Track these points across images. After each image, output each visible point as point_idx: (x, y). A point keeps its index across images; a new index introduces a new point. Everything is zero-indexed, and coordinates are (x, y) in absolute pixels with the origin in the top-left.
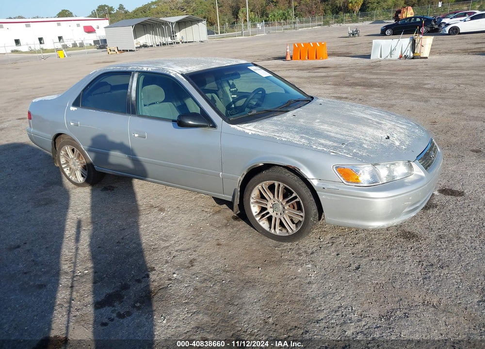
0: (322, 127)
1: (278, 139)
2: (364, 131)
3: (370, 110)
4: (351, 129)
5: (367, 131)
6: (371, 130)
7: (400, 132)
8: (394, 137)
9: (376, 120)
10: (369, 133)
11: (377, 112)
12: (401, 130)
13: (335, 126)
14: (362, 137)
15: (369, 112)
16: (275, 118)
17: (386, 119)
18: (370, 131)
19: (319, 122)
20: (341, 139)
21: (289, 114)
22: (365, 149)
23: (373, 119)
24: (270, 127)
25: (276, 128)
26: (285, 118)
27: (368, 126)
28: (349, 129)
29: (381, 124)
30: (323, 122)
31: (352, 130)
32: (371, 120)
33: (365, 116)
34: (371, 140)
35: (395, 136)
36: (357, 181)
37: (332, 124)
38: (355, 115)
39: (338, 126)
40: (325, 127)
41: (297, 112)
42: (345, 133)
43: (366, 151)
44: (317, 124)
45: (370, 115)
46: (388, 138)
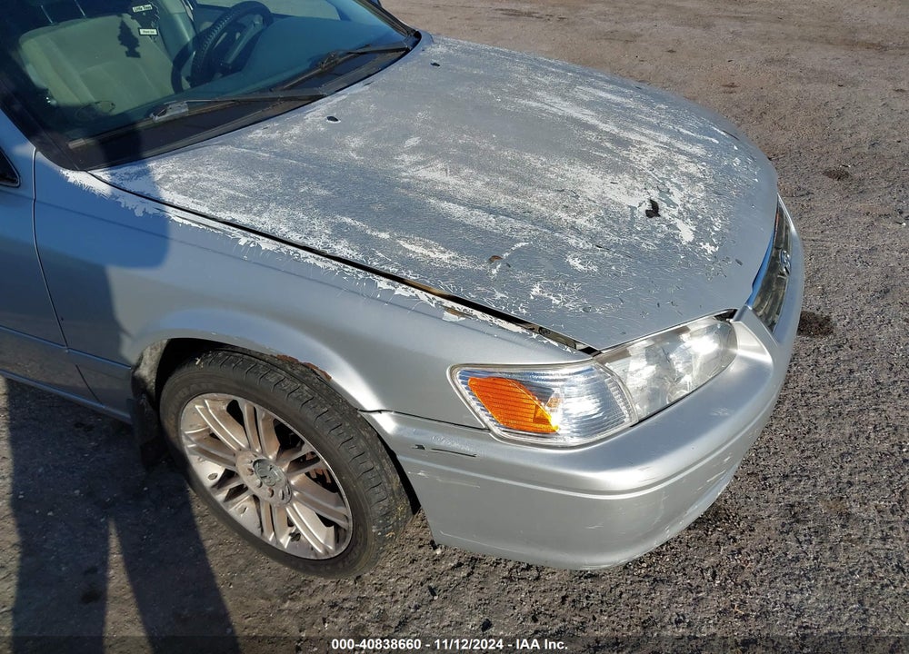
0: (423, 173)
1: (243, 241)
2: (569, 187)
3: (590, 85)
4: (527, 179)
5: (581, 183)
6: (596, 179)
7: (690, 176)
8: (675, 205)
9: (609, 127)
10: (591, 194)
11: (611, 92)
12: (693, 169)
13: (471, 165)
14: (564, 216)
15: (584, 92)
16: (258, 133)
17: (641, 123)
18: (594, 184)
19: (413, 150)
20: (485, 232)
21: (316, 114)
22: (576, 275)
23: (602, 126)
24: (223, 177)
25: (248, 183)
26: (296, 130)
27: (588, 159)
28: (521, 179)
29: (625, 144)
30: (430, 151)
31: (529, 182)
32: (593, 128)
33: (576, 112)
34: (595, 226)
35: (677, 197)
36: (541, 428)
37: (460, 159)
38: (541, 111)
39: (483, 168)
40: (435, 174)
41: (344, 103)
42: (503, 200)
43: (576, 287)
44: (408, 159)
45: (589, 105)
46: (654, 211)
